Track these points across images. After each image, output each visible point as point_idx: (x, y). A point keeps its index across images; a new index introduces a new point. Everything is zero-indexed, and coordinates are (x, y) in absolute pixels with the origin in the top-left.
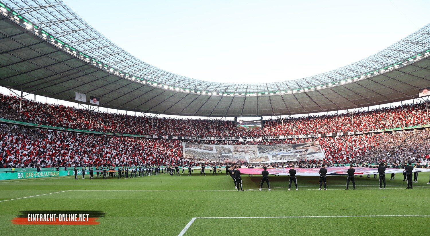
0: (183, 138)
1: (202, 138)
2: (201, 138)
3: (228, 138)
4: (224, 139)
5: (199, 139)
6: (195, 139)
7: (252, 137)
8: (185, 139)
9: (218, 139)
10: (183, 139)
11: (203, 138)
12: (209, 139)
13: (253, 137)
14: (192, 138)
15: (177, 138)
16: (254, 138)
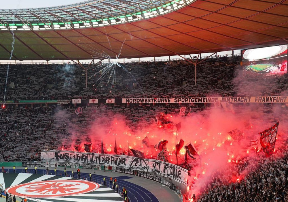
0: (124, 101)
1: (155, 100)
2: (153, 100)
3: (199, 99)
4: (191, 102)
5: (150, 101)
6: (144, 102)
7: (238, 98)
8: (127, 102)
9: (181, 102)
10: (123, 103)
11: (157, 100)
12: (167, 102)
13: (240, 98)
14: (138, 101)
15: (113, 101)
16: (242, 100)
